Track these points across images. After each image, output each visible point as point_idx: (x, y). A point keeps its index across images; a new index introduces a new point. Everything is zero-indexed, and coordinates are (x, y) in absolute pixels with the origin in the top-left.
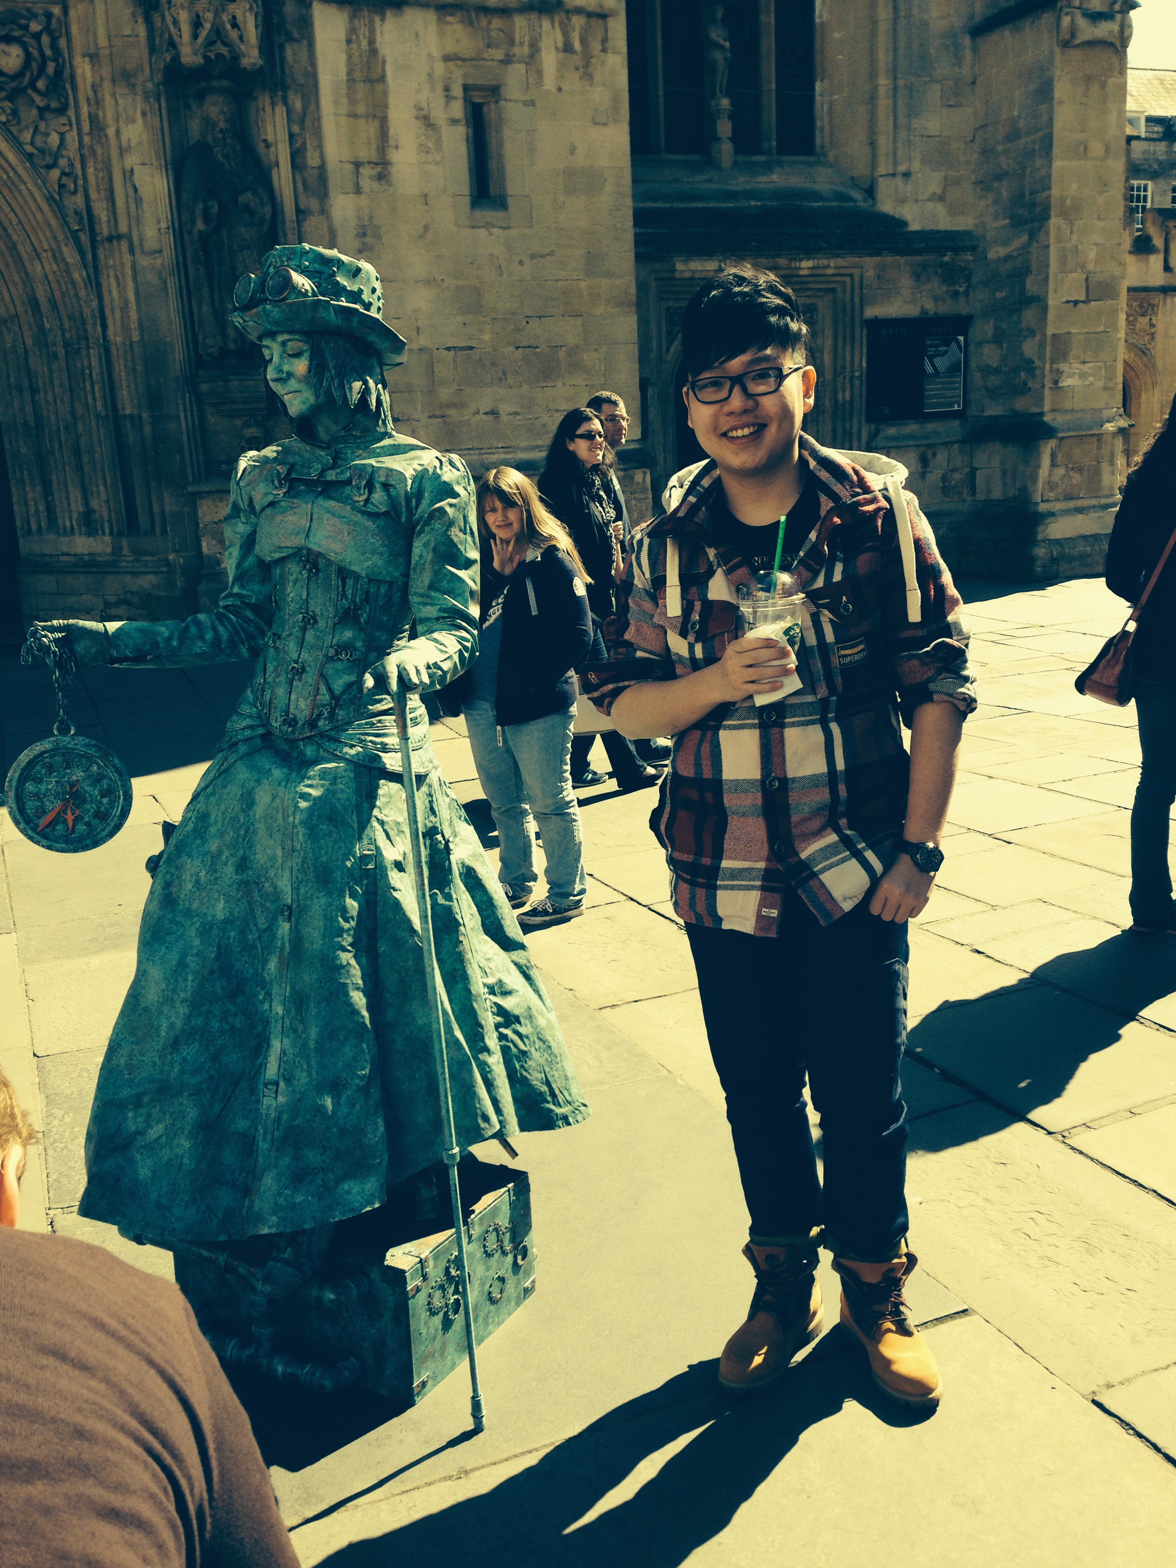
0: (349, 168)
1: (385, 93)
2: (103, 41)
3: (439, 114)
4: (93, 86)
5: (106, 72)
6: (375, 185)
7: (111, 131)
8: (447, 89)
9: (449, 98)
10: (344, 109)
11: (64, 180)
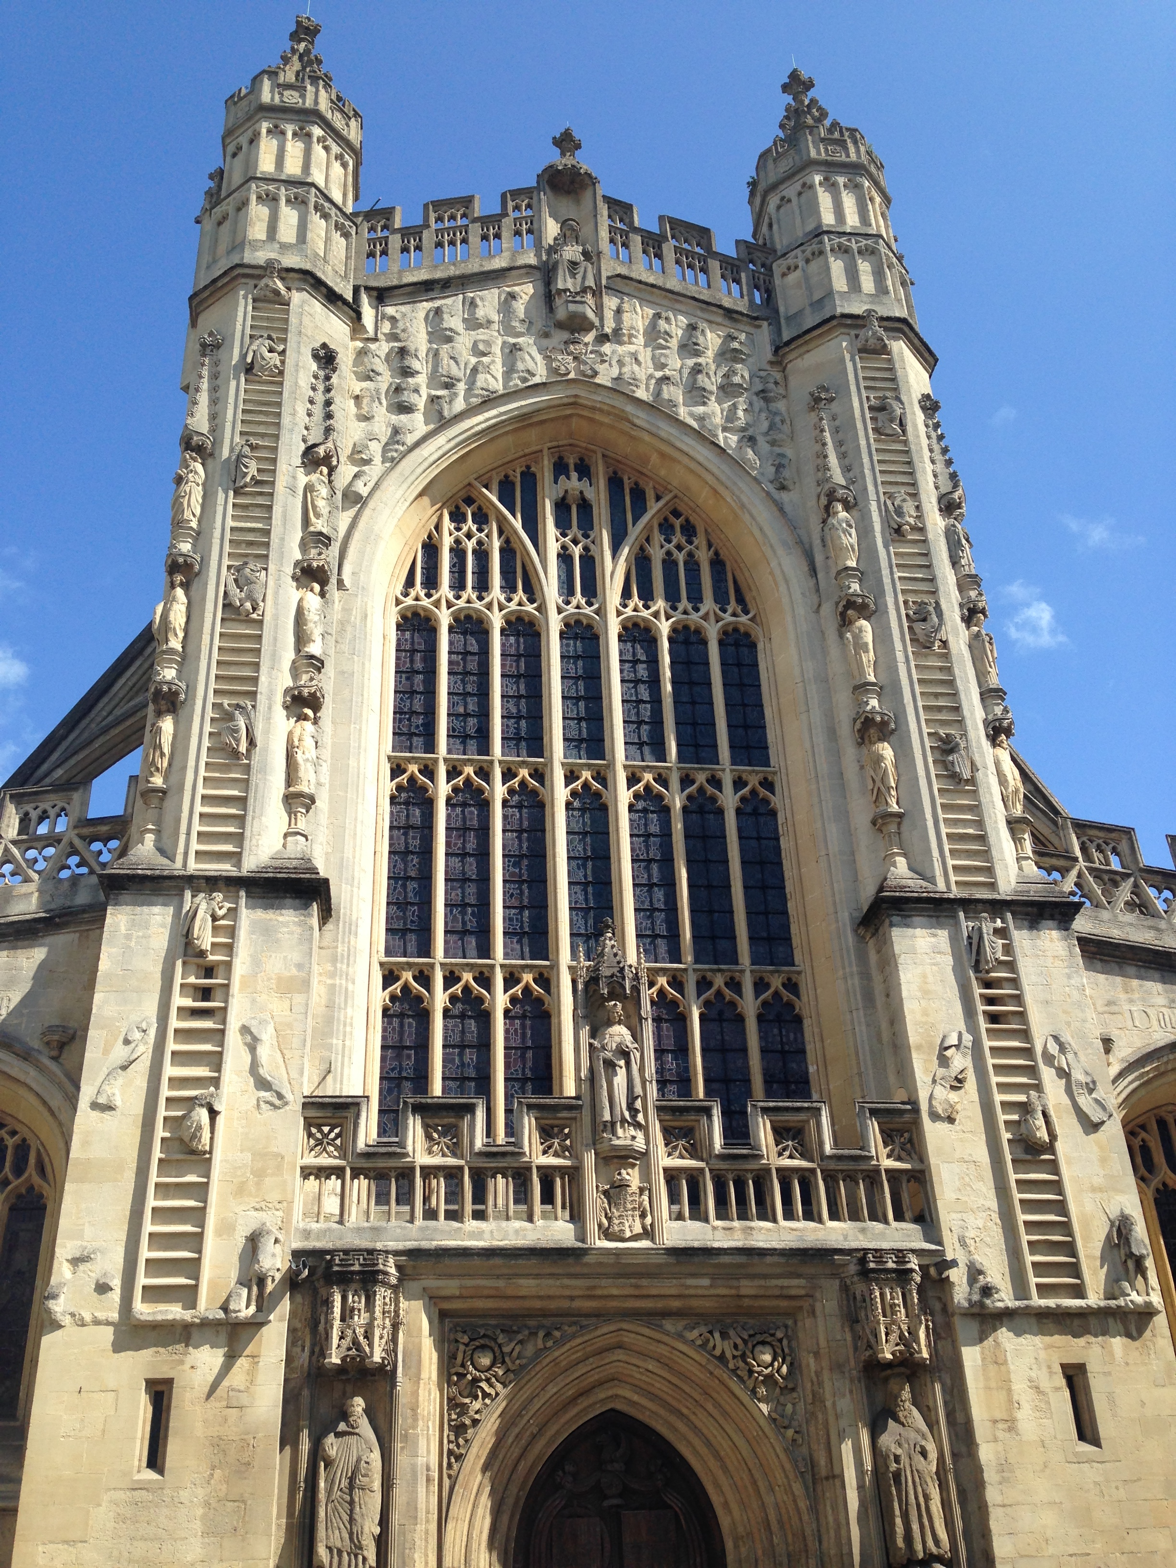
0: (989, 1424)
1: (1009, 1372)
2: (823, 1343)
3: (1045, 1384)
4: (816, 1372)
5: (825, 1363)
6: (1007, 1435)
7: (829, 1404)
8: (1049, 1367)
9: (1051, 1373)
10: (981, 1385)
11: (796, 1436)
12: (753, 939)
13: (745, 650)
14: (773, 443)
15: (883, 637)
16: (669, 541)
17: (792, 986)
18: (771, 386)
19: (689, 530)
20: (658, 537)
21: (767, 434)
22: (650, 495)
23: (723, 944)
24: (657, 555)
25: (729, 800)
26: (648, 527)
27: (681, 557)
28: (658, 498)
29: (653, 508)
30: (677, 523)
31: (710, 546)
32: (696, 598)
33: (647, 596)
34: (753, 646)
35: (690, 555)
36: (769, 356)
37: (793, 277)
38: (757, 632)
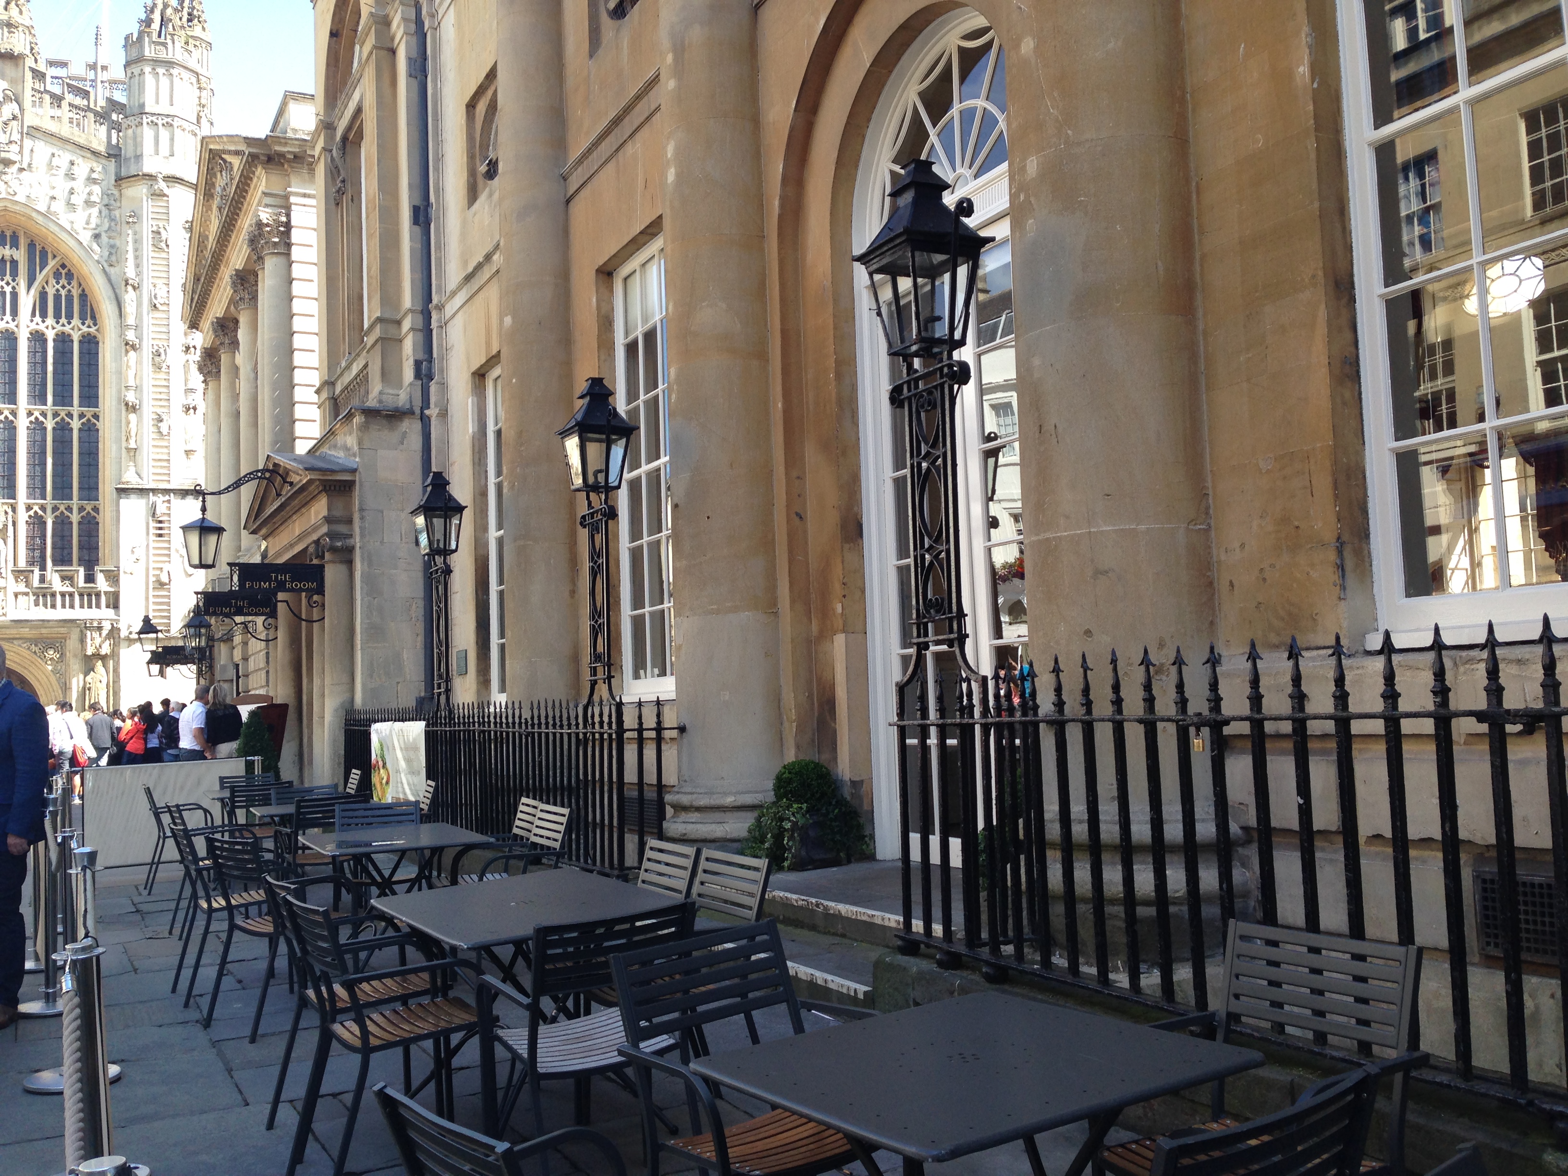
4: (68, 657)
7: (72, 667)
11: (59, 676)
12: (80, 489)
13: (93, 345)
14: (110, 238)
15: (139, 362)
16: (58, 283)
17: (96, 509)
18: (112, 202)
19: (70, 276)
20: (52, 281)
21: (106, 232)
22: (50, 256)
23: (66, 491)
24: (51, 292)
25: (76, 424)
26: (47, 276)
27: (63, 293)
28: (55, 257)
29: (52, 263)
30: (63, 272)
31: (80, 285)
32: (69, 317)
33: (44, 315)
34: (98, 343)
35: (69, 291)
36: (113, 182)
37: (130, 131)
38: (99, 336)
